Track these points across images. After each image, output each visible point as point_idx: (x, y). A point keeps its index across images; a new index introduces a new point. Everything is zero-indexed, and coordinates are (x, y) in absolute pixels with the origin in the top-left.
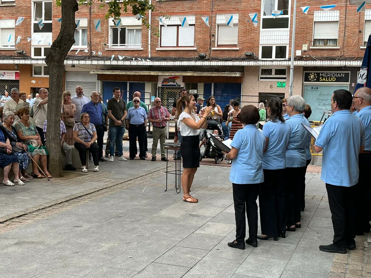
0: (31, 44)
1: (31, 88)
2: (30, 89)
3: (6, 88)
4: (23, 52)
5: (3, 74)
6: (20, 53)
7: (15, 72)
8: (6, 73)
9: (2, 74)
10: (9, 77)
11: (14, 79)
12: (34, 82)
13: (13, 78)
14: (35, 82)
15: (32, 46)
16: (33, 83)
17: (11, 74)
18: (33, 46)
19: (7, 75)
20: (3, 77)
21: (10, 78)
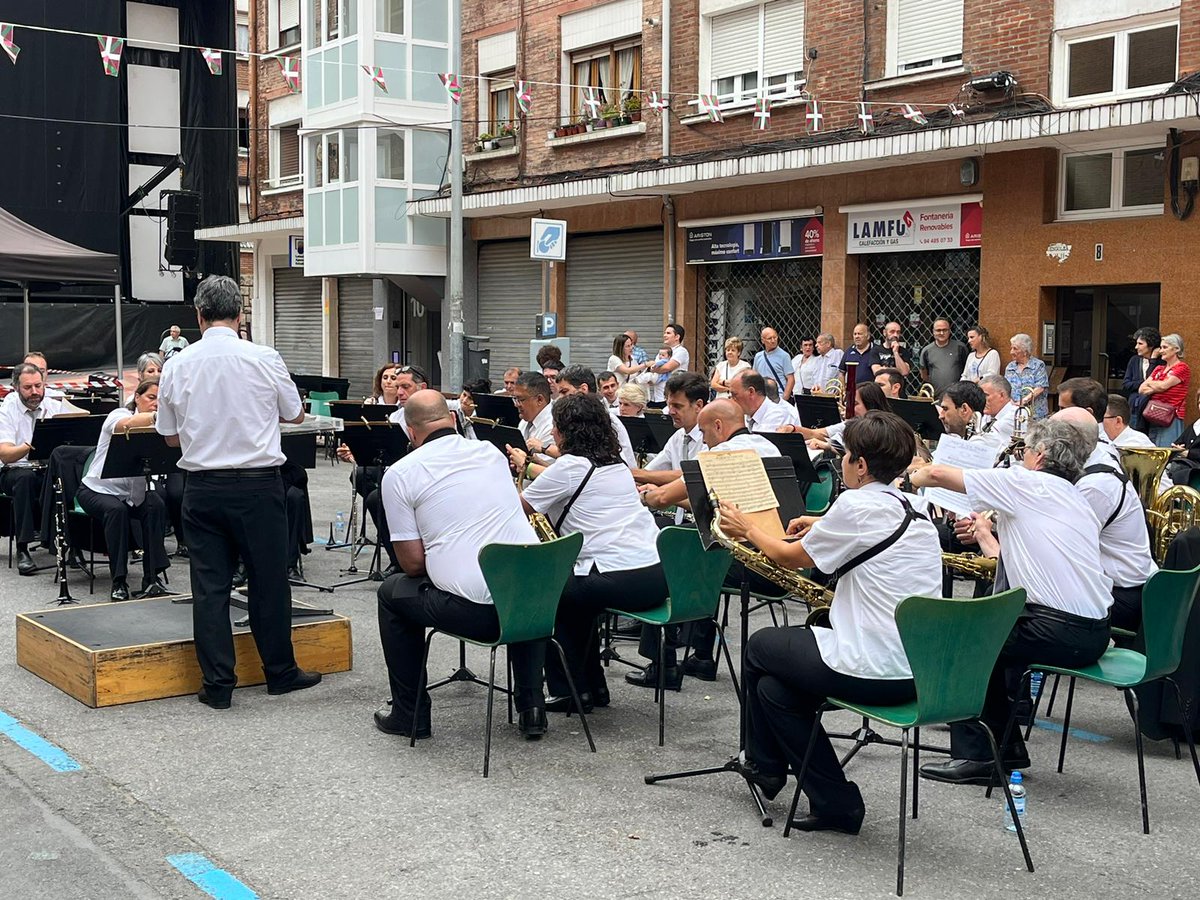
0: (1052, 25)
1: (1045, 290)
2: (1036, 296)
3: (918, 300)
4: (1002, 81)
5: (902, 222)
6: (986, 89)
7: (964, 206)
8: (916, 217)
9: (895, 225)
10: (931, 235)
11: (956, 245)
12: (1060, 251)
13: (950, 240)
14: (1067, 253)
15: (1056, 38)
16: (1057, 259)
17: (943, 217)
18: (1067, 32)
19: (922, 228)
20: (900, 238)
21: (935, 241)
